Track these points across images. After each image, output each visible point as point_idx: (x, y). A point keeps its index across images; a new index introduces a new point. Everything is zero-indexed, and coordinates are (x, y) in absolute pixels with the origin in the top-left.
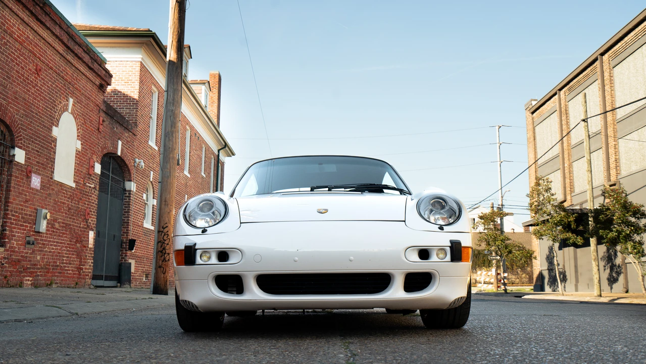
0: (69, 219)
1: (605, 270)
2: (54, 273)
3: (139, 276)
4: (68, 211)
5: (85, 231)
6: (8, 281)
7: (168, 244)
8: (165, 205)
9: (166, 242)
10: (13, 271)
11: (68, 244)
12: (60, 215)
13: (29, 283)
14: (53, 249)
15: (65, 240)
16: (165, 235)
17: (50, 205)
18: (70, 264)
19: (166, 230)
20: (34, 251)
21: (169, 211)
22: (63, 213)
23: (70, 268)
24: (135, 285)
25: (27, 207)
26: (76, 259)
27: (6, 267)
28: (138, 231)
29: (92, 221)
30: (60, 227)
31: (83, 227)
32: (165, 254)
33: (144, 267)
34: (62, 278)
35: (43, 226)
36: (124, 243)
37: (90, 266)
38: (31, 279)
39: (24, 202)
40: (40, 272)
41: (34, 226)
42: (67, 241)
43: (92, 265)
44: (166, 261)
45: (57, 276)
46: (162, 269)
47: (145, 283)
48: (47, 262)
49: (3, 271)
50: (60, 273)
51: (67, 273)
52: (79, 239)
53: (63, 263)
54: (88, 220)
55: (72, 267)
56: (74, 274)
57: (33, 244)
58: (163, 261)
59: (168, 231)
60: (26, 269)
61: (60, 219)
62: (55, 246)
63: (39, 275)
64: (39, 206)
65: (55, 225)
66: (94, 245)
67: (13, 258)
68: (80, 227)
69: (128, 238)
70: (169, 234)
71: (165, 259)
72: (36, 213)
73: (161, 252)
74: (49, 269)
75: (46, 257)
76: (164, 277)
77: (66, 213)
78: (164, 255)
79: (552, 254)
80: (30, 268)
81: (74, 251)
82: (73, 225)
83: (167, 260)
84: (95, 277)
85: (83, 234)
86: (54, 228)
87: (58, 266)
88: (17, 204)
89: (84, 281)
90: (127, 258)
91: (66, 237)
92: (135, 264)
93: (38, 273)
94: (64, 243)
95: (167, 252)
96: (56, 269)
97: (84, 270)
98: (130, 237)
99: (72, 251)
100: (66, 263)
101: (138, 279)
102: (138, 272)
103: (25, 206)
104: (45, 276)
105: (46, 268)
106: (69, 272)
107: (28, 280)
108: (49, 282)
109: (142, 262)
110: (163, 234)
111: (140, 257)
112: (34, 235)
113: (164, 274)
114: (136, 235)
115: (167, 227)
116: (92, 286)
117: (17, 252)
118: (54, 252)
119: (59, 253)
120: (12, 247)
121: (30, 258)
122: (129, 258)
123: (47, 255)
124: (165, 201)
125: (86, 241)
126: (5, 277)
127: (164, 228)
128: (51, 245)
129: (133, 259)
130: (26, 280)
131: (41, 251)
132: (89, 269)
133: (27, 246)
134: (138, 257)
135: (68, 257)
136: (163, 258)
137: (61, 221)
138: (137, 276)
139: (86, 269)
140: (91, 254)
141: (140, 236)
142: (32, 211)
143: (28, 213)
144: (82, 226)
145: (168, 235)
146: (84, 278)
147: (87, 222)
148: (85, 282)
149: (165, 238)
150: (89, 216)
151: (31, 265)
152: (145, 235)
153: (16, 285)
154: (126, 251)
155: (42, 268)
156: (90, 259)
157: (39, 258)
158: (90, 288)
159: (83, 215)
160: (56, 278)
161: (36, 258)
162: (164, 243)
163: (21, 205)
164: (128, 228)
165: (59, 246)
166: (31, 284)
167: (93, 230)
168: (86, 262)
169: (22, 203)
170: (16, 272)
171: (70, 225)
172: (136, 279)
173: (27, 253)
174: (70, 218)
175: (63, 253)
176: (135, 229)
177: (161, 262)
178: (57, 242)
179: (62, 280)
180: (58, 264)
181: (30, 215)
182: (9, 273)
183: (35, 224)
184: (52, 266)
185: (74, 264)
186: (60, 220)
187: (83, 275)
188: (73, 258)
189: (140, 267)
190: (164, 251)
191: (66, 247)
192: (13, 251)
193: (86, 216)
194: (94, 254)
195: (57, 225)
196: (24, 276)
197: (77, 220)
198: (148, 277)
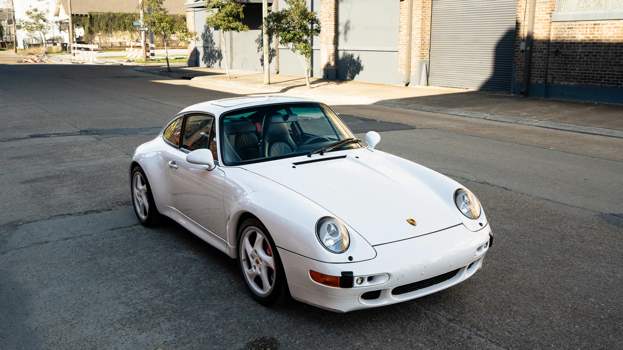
1: (258, 51)
79: (208, 33)
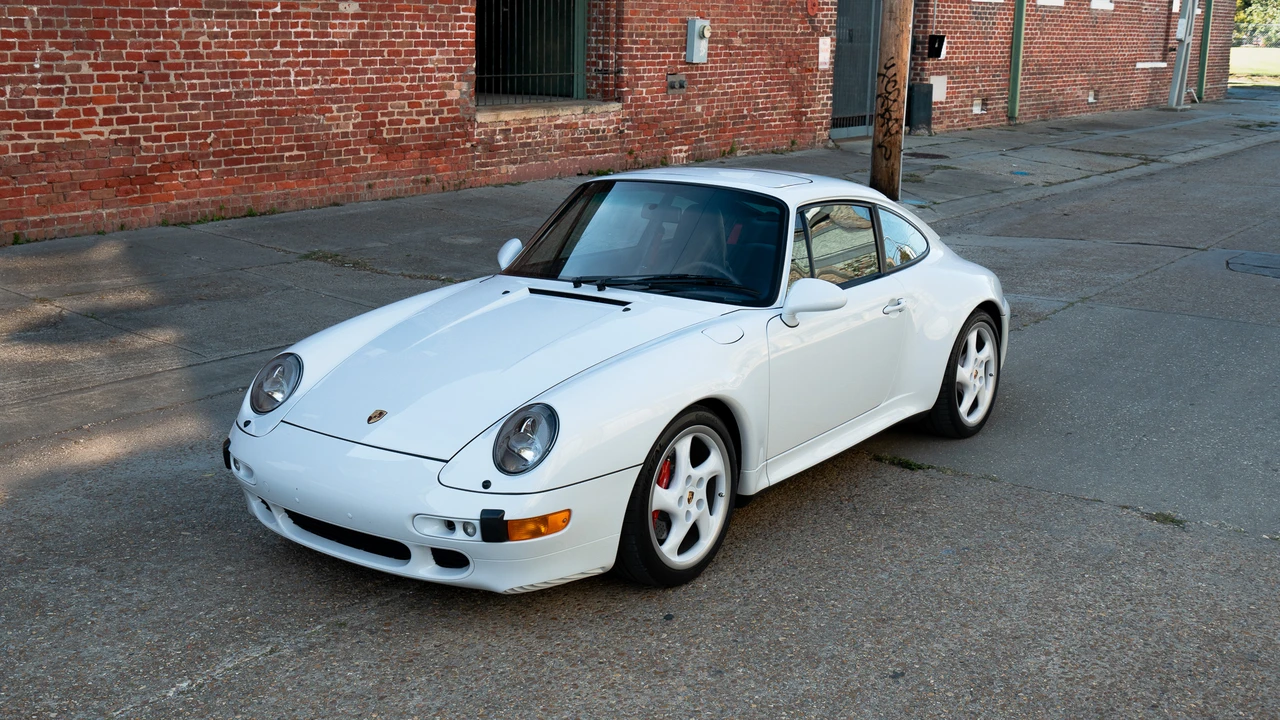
0: (765, 24)
2: (738, 130)
3: (961, 106)
4: (763, 9)
5: (807, 41)
6: (636, 158)
7: (895, 101)
8: (890, 19)
9: (892, 97)
10: (646, 140)
11: (766, 72)
12: (742, 21)
13: (683, 155)
14: (731, 87)
15: (760, 66)
16: (889, 82)
17: (718, 7)
18: (775, 108)
19: (892, 71)
20: (686, 99)
21: (897, 32)
22: (750, 15)
23: (774, 117)
24: (948, 127)
25: (665, 21)
26: (788, 98)
27: (628, 135)
28: (958, 12)
29: (825, 16)
30: (745, 43)
31: (802, 34)
32: (889, 120)
33: (973, 87)
34: (758, 137)
35: (700, 51)
36: (920, 43)
37: (825, 105)
38: (685, 148)
39: (656, 13)
40: (706, 133)
41: (684, 53)
42: (764, 66)
43: (830, 102)
44: (891, 135)
45: (746, 135)
46: (884, 149)
47: (978, 117)
48: (718, 113)
49: (624, 142)
50: (751, 128)
51: (770, 126)
52: (794, 59)
53: (756, 110)
54: (816, 16)
55: (778, 114)
56: (785, 126)
57: (682, 86)
58: (885, 135)
59: (895, 74)
60: (672, 133)
61: (745, 27)
62: (735, 81)
63: (702, 139)
64: (690, 14)
65: (732, 41)
66: (831, 63)
67: (641, 118)
68: (794, 35)
69: (926, 32)
70: (898, 78)
71: (889, 130)
72: (686, 28)
73: (882, 116)
74: (725, 125)
75: (715, 104)
76: (886, 166)
77: (757, 15)
78: (888, 123)
80: (681, 130)
81: (783, 84)
82: (777, 34)
83: (893, 132)
84: (837, 123)
85: (805, 47)
86: (731, 48)
87: (745, 117)
88: (642, 20)
89: (812, 135)
90: (925, 75)
91: (761, 60)
92: (948, 83)
93: (701, 136)
94: (758, 72)
95: (894, 117)
96: (742, 123)
97: (809, 115)
98: (933, 31)
99: (776, 84)
100: (766, 109)
101: (957, 112)
102: (957, 97)
103: (660, 21)
104: (717, 138)
105: (718, 125)
106: (773, 124)
107: (681, 151)
108: (728, 149)
109: (968, 77)
110: (886, 80)
111: (962, 68)
112: (686, 70)
113: (888, 159)
114: (951, 22)
115: (893, 65)
116: (830, 141)
117: (650, 106)
118: (735, 93)
119: (745, 92)
120: (637, 100)
121: (679, 111)
122: (933, 74)
123: (718, 101)
124: (891, 12)
125: (811, 59)
126: (631, 153)
127: (887, 68)
128: (727, 81)
129: (943, 74)
130: (676, 152)
131: (703, 95)
132: (821, 112)
133: (670, 91)
134: (957, 68)
135: (768, 97)
136: (884, 129)
137: (748, 31)
138: (956, 107)
139: (813, 112)
140: (826, 81)
141: (962, 23)
142: (675, 28)
143: (667, 31)
144: (799, 31)
145: (895, 81)
146: (810, 131)
147: (812, 22)
148: (814, 138)
149: (890, 89)
150: (815, 8)
151: (683, 123)
152: (977, 18)
153: (655, 162)
154: (924, 59)
155: (708, 126)
156: (825, 93)
157: (699, 109)
158: (826, 147)
159: (802, 10)
160: (743, 139)
161: (694, 110)
162: (887, 98)
163: (649, 20)
164: (927, 11)
165: (745, 80)
166: (687, 158)
167: (827, 35)
168: (814, 100)
169: (653, 16)
170: (652, 140)
171: (770, 34)
172: (952, 113)
173: (673, 104)
174: (769, 22)
175: (756, 91)
176: (946, 12)
177: (881, 136)
178: (740, 74)
179: (758, 141)
180: (745, 112)
181: (673, 35)
182: (637, 145)
183: (685, 49)
184: (731, 118)
185: (784, 108)
186: (744, 30)
187: (809, 125)
188: (782, 96)
189: (963, 87)
190: (887, 115)
191: (762, 79)
192: (641, 106)
193: (810, 11)
194: (834, 81)
195: (737, 42)
196: (671, 145)
197: (788, 22)
198: (987, 105)
